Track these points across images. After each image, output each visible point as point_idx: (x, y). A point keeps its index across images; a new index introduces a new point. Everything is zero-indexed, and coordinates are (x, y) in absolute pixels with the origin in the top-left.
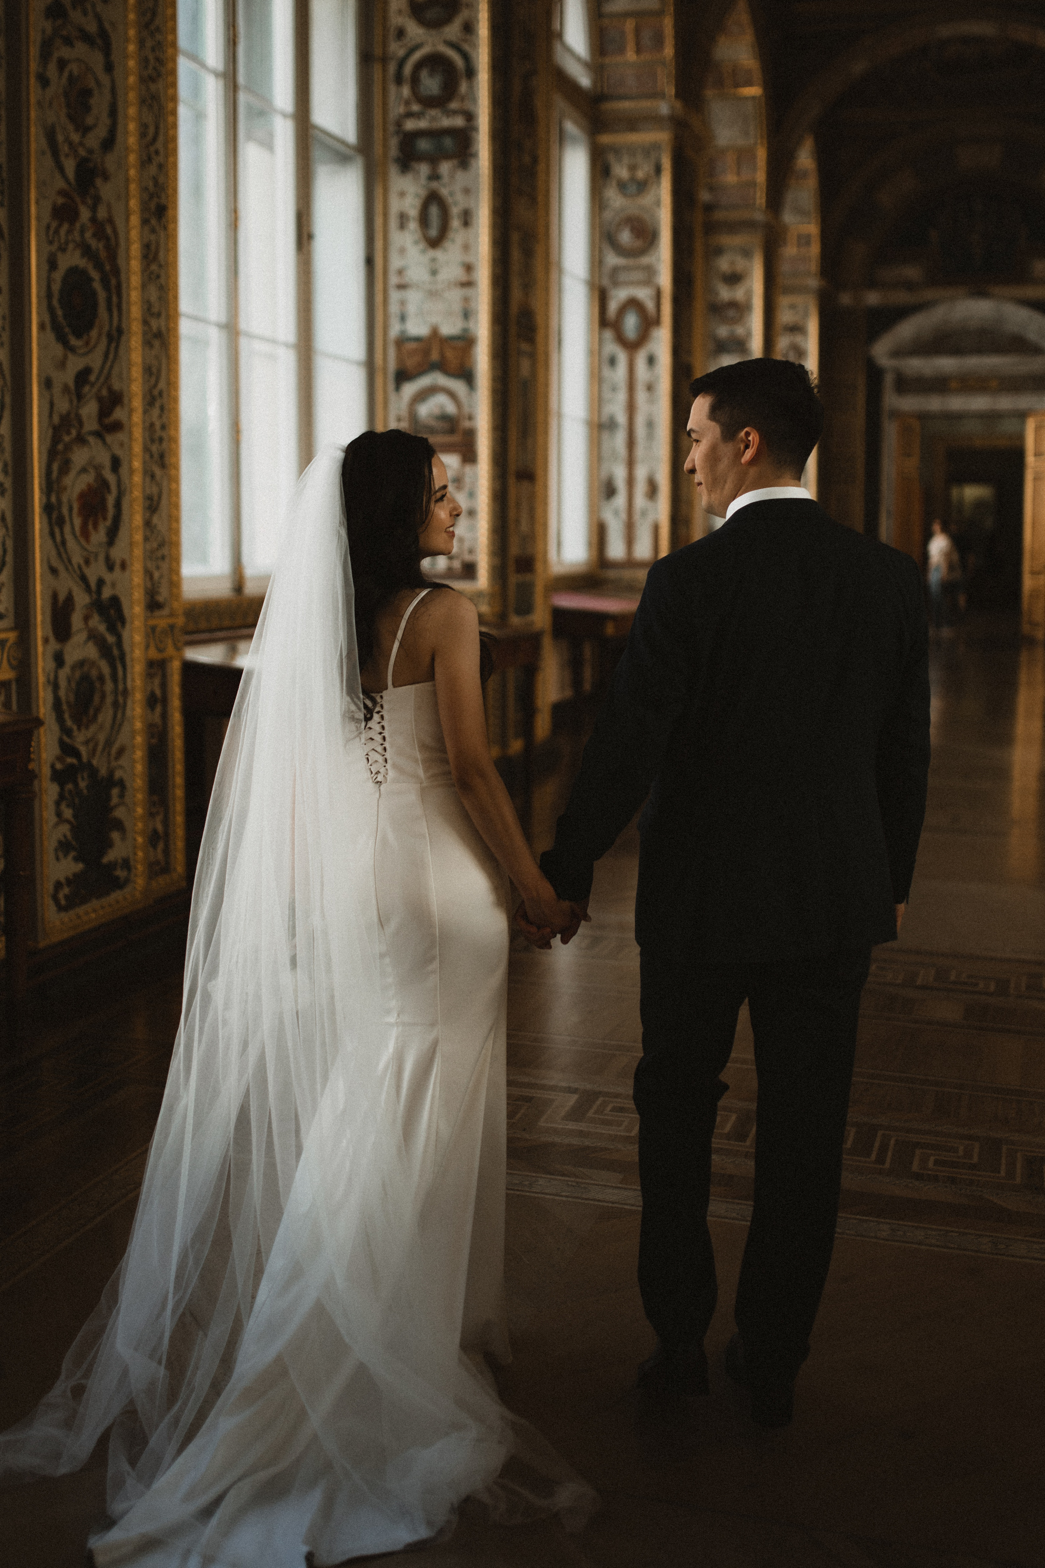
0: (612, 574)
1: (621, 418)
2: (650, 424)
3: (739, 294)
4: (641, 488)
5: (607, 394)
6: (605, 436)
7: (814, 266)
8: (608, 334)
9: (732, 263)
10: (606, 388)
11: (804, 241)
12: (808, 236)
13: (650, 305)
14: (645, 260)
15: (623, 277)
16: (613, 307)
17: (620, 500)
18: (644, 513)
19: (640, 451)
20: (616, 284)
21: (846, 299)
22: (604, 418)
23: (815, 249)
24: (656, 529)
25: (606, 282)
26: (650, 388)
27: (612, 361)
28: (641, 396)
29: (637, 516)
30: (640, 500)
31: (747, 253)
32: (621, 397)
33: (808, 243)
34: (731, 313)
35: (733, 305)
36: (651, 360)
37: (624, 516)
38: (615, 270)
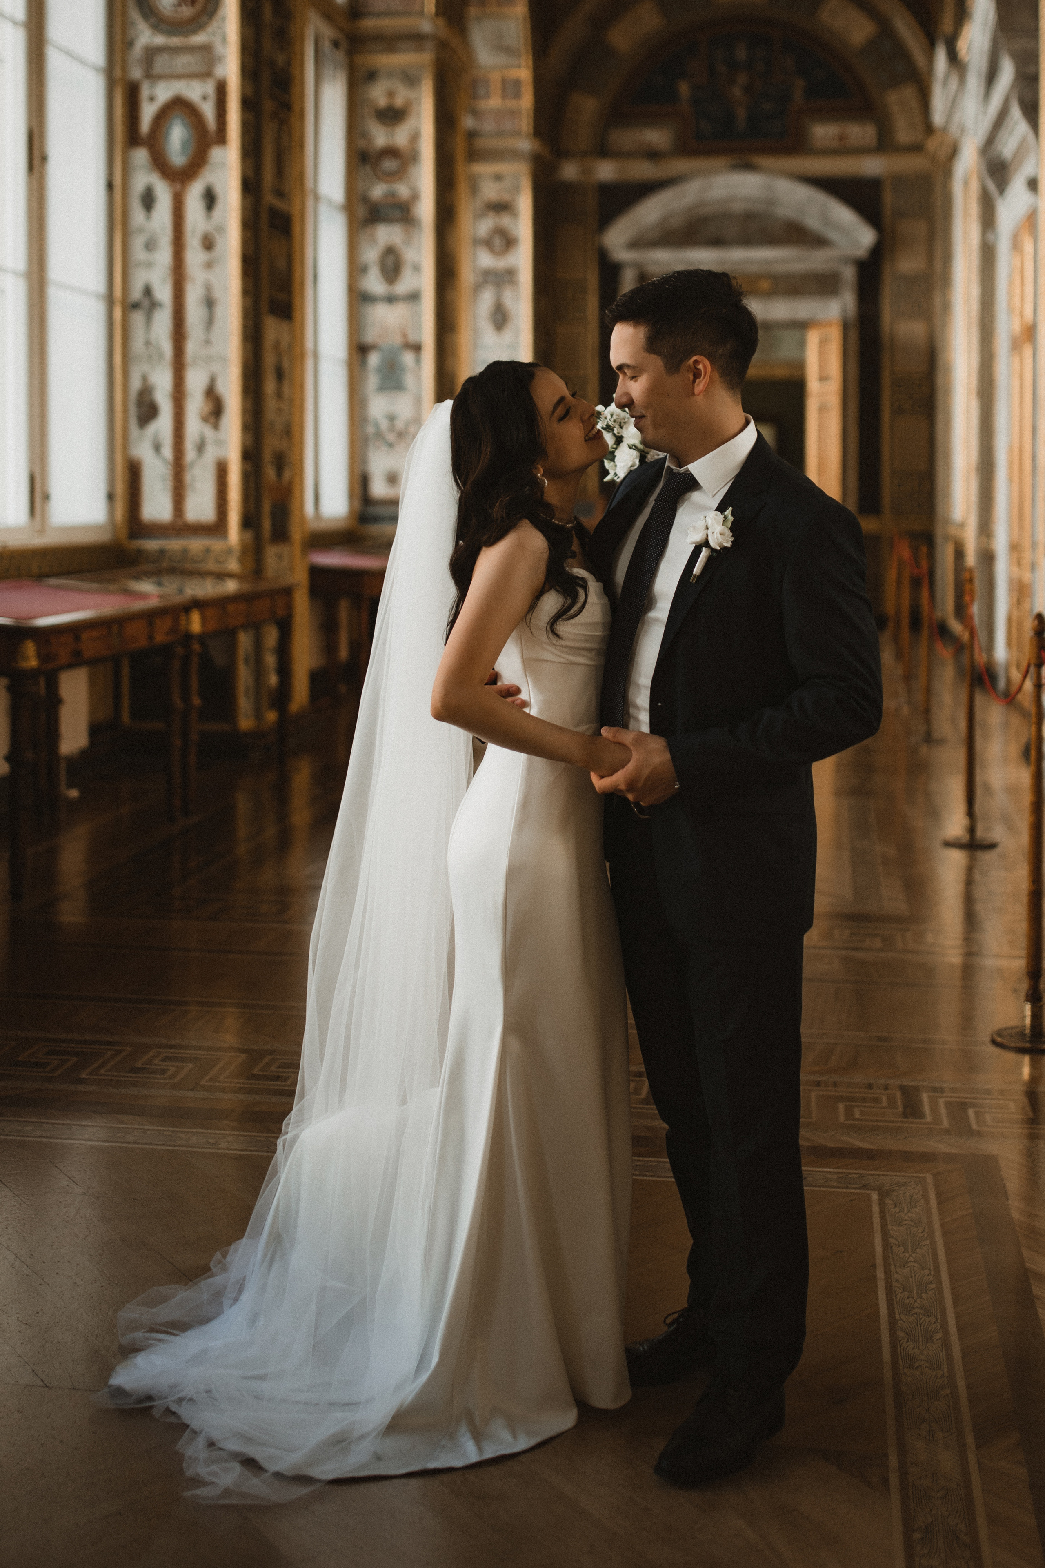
0: (151, 545)
1: (164, 293)
2: (210, 303)
3: (400, 137)
4: (195, 405)
5: (138, 253)
6: (138, 318)
7: (525, 123)
8: (141, 156)
9: (391, 94)
10: (138, 243)
11: (511, 88)
12: (517, 83)
13: (208, 110)
14: (198, 39)
15: (161, 63)
16: (148, 113)
17: (164, 423)
18: (201, 448)
19: (191, 347)
20: (150, 75)
21: (570, 171)
22: (137, 293)
23: (527, 101)
24: (222, 470)
25: (136, 73)
26: (208, 244)
27: (148, 200)
28: (194, 256)
29: (190, 453)
30: (194, 426)
31: (411, 80)
32: (164, 256)
33: (517, 95)
34: (389, 164)
35: (391, 152)
36: (210, 199)
37: (168, 452)
38: (151, 53)
